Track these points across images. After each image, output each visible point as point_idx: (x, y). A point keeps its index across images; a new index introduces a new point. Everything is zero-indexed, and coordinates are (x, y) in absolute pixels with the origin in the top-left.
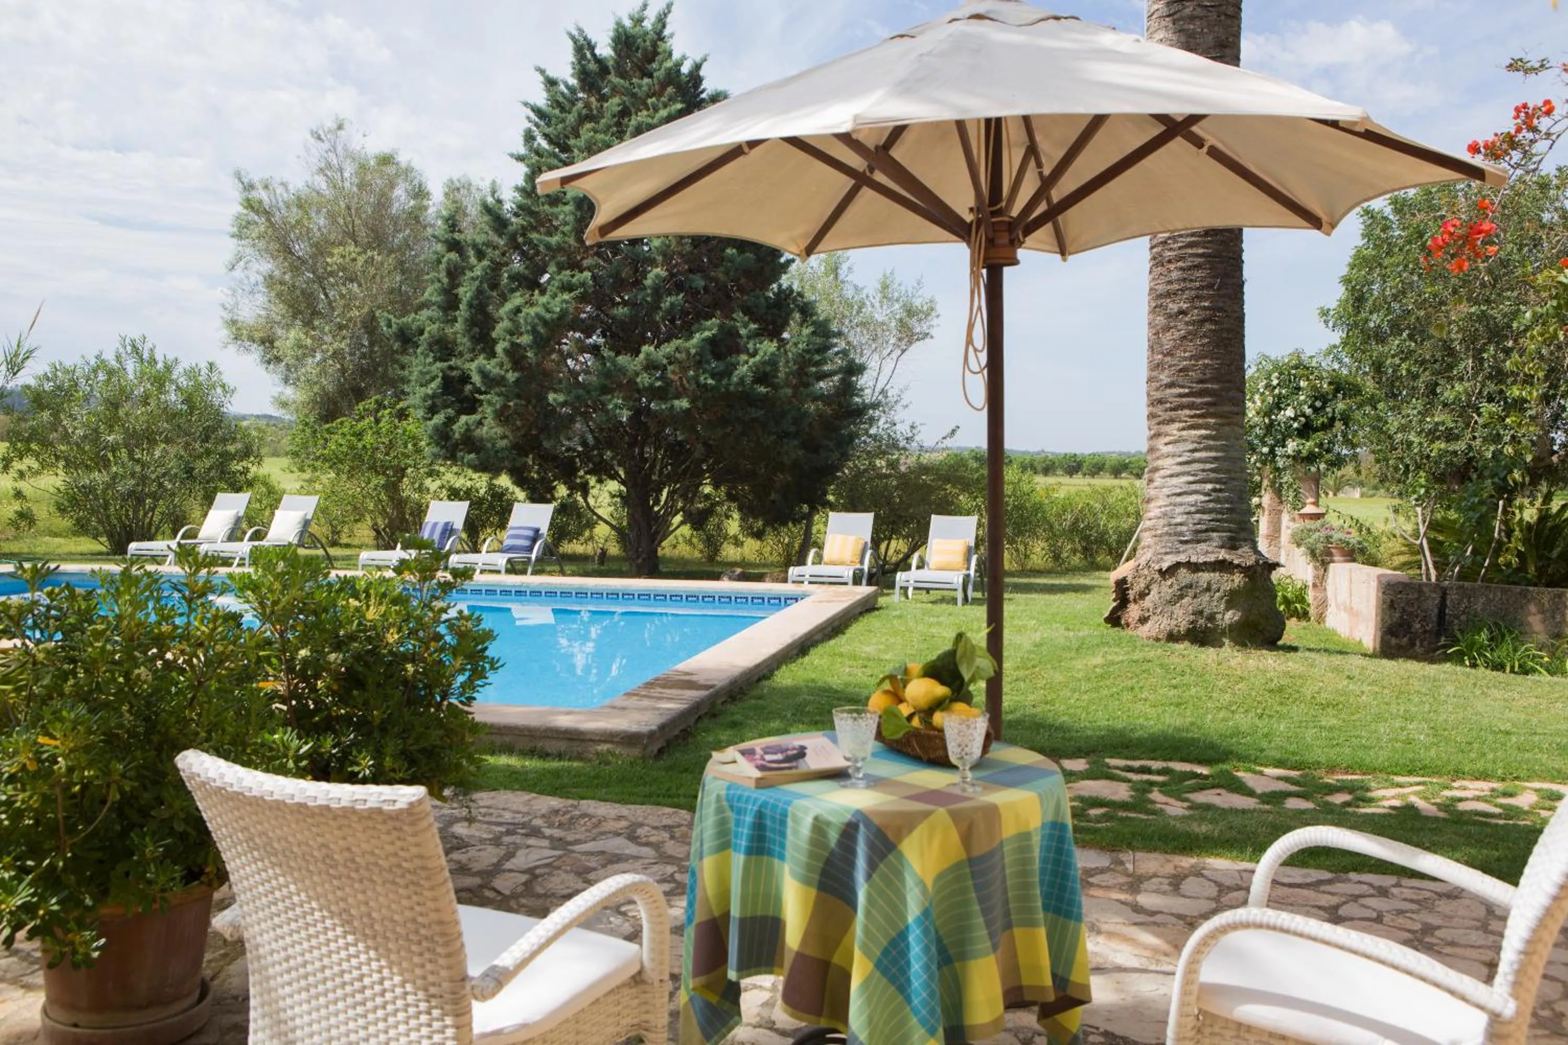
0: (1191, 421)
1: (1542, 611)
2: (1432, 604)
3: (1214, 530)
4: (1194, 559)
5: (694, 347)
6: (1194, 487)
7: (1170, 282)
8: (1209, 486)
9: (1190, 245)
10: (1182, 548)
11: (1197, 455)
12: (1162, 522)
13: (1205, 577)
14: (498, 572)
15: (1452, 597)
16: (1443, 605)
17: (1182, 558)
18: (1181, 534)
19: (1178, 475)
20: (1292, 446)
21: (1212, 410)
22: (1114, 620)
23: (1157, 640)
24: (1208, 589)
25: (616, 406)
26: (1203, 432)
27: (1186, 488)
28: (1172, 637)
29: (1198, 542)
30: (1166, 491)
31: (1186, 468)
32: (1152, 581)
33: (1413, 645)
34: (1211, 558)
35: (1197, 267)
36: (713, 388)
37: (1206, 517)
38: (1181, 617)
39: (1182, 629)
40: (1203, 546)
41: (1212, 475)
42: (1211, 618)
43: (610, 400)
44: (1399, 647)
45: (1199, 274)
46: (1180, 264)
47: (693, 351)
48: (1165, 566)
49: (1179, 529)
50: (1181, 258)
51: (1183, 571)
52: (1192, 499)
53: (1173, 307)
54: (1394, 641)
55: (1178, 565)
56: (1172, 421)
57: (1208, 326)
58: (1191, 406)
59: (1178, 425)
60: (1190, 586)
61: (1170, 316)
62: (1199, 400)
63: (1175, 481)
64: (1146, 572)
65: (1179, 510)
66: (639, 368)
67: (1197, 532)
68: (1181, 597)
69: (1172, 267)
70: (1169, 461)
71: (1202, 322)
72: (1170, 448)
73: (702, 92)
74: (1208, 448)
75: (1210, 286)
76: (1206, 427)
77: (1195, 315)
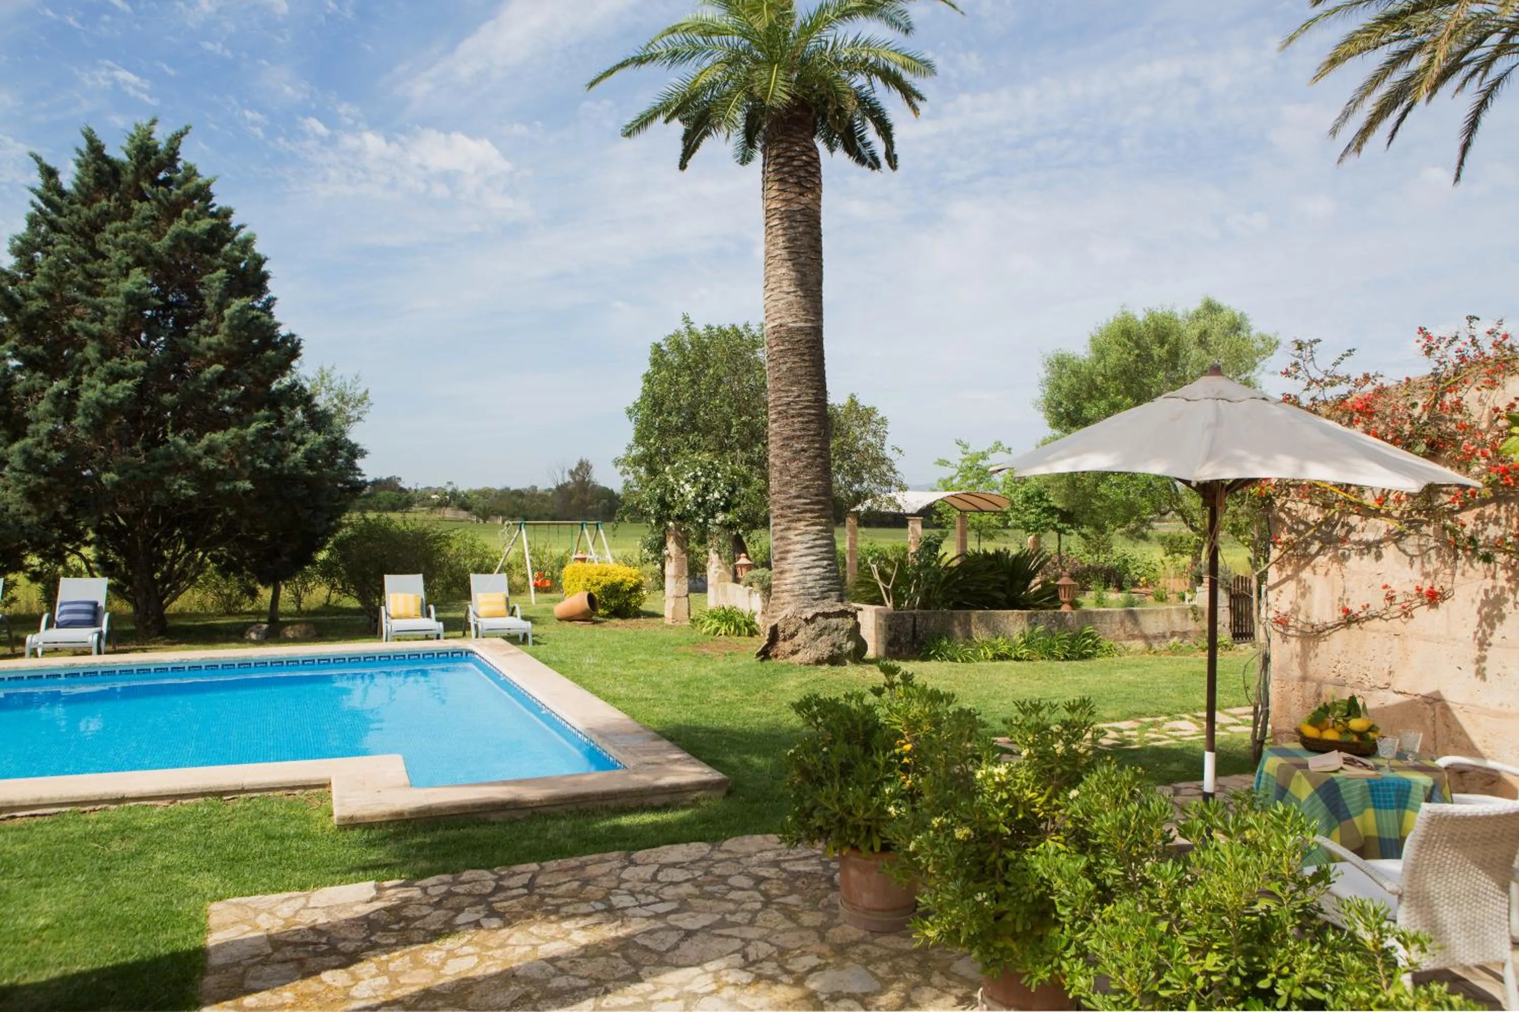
0: (813, 521)
1: (960, 625)
2: (909, 625)
3: (831, 590)
4: (826, 610)
5: (252, 435)
6: (817, 563)
7: (794, 431)
8: (825, 563)
9: (806, 407)
10: (815, 603)
11: (818, 542)
12: (797, 587)
13: (834, 621)
14: (87, 653)
15: (919, 620)
16: (914, 626)
17: (818, 610)
18: (813, 594)
19: (806, 555)
20: (720, 517)
21: (824, 513)
22: (765, 654)
23: (808, 664)
24: (837, 629)
25: (181, 487)
26: (819, 528)
27: (812, 564)
28: (819, 662)
29: (824, 598)
30: (800, 566)
31: (812, 551)
32: (800, 627)
33: (901, 650)
34: (837, 609)
35: (812, 421)
36: (268, 471)
37: (826, 582)
38: (823, 648)
39: (825, 657)
40: (826, 601)
41: (826, 555)
42: (840, 648)
43: (174, 481)
44: (894, 653)
45: (813, 426)
46: (800, 419)
47: (249, 439)
48: (809, 616)
49: (811, 591)
50: (801, 415)
51: (820, 618)
52: (817, 571)
53: (798, 446)
54: (892, 649)
55: (817, 615)
56: (799, 520)
57: (819, 460)
58: (811, 511)
59: (803, 523)
60: (825, 628)
61: (796, 452)
62: (816, 507)
63: (804, 559)
64: (793, 620)
65: (809, 578)
66: (200, 452)
67: (823, 592)
68: (821, 635)
69: (796, 420)
70: (799, 546)
71: (815, 457)
72: (799, 538)
73: (214, 205)
74: (823, 538)
75: (818, 435)
76: (820, 524)
77: (811, 453)
